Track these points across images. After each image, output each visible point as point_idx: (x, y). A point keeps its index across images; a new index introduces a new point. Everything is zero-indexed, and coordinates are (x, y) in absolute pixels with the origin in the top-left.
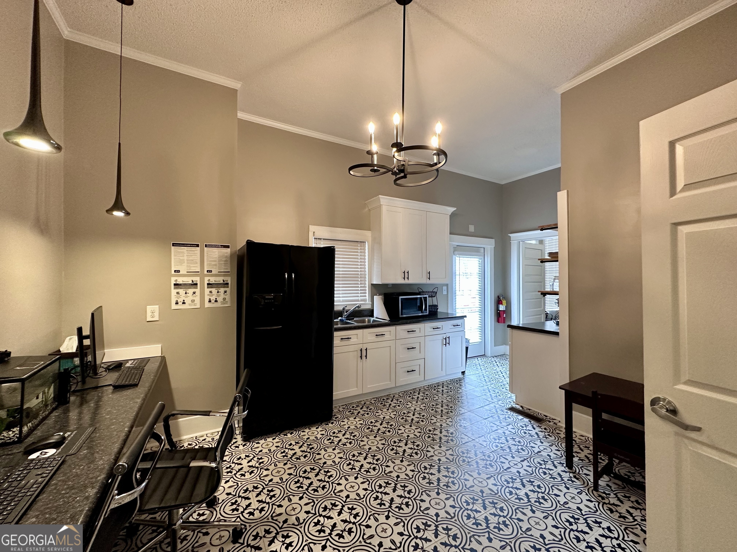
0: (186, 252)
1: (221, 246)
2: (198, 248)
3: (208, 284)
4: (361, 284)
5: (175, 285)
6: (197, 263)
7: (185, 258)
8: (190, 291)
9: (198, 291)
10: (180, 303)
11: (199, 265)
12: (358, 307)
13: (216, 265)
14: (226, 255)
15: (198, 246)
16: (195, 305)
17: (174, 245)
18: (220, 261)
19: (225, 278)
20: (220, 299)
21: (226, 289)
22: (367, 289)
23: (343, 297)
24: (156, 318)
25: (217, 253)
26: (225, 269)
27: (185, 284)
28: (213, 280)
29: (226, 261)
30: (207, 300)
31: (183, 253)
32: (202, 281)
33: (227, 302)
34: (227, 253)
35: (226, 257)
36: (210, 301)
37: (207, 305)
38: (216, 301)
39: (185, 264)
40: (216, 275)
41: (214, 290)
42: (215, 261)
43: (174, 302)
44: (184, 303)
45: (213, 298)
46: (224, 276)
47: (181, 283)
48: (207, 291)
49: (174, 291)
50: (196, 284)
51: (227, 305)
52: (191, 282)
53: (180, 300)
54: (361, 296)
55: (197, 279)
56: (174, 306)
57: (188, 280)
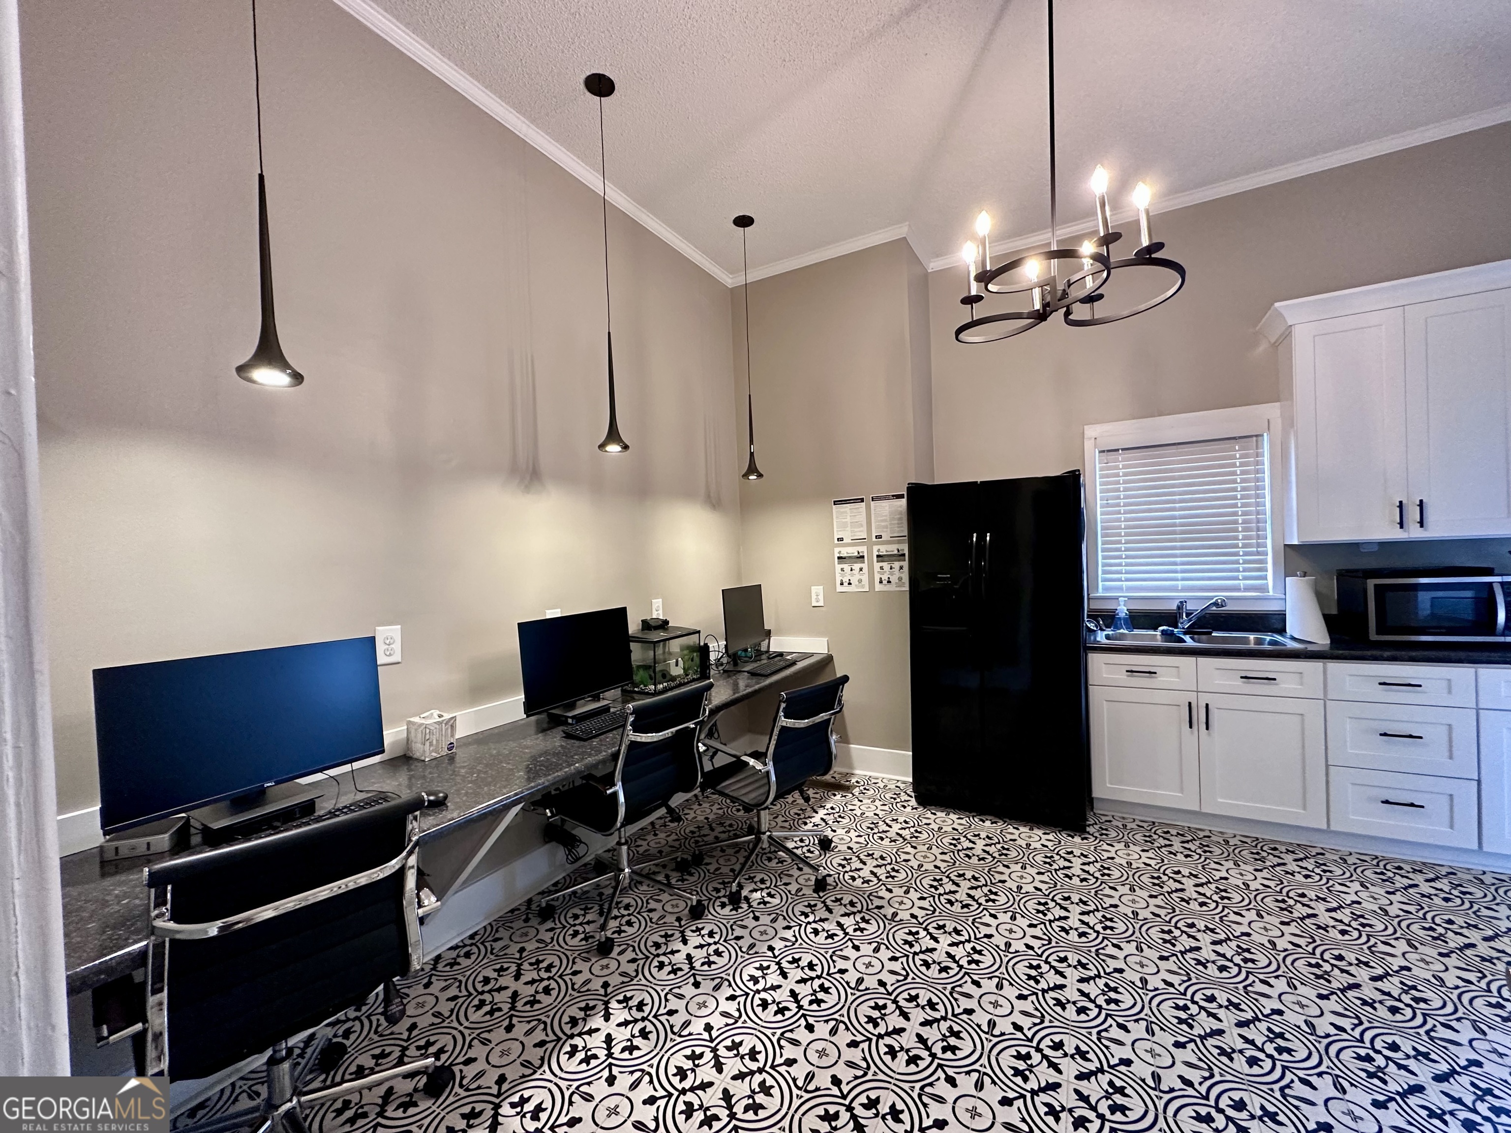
0: (848, 511)
1: (893, 496)
2: (863, 504)
3: (878, 556)
4: (1245, 546)
5: (839, 558)
6: (862, 526)
7: (848, 519)
8: (857, 567)
9: (865, 566)
10: (846, 584)
11: (865, 528)
12: (1216, 604)
13: (886, 527)
14: (900, 509)
15: (862, 500)
16: (863, 586)
17: (835, 503)
18: (892, 519)
19: (900, 547)
20: (894, 579)
21: (902, 563)
22: (1270, 558)
23: (1183, 579)
24: (821, 603)
25: (887, 508)
26: (898, 532)
27: (850, 557)
28: (884, 550)
29: (900, 519)
30: (877, 580)
31: (846, 512)
32: (870, 552)
33: (904, 583)
34: (901, 506)
35: (901, 513)
36: (881, 582)
37: (878, 587)
38: (889, 582)
39: (849, 529)
40: (887, 543)
41: (886, 565)
42: (885, 521)
43: (838, 582)
44: (850, 584)
45: (885, 578)
46: (899, 542)
47: (845, 555)
48: (877, 566)
49: (838, 567)
50: (863, 557)
51: (903, 589)
52: (856, 554)
53: (846, 580)
54: (1245, 578)
55: (863, 549)
56: (840, 589)
57: (853, 551)
